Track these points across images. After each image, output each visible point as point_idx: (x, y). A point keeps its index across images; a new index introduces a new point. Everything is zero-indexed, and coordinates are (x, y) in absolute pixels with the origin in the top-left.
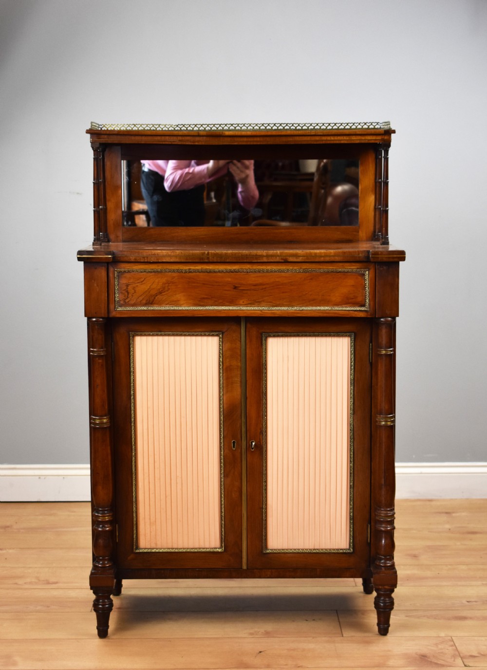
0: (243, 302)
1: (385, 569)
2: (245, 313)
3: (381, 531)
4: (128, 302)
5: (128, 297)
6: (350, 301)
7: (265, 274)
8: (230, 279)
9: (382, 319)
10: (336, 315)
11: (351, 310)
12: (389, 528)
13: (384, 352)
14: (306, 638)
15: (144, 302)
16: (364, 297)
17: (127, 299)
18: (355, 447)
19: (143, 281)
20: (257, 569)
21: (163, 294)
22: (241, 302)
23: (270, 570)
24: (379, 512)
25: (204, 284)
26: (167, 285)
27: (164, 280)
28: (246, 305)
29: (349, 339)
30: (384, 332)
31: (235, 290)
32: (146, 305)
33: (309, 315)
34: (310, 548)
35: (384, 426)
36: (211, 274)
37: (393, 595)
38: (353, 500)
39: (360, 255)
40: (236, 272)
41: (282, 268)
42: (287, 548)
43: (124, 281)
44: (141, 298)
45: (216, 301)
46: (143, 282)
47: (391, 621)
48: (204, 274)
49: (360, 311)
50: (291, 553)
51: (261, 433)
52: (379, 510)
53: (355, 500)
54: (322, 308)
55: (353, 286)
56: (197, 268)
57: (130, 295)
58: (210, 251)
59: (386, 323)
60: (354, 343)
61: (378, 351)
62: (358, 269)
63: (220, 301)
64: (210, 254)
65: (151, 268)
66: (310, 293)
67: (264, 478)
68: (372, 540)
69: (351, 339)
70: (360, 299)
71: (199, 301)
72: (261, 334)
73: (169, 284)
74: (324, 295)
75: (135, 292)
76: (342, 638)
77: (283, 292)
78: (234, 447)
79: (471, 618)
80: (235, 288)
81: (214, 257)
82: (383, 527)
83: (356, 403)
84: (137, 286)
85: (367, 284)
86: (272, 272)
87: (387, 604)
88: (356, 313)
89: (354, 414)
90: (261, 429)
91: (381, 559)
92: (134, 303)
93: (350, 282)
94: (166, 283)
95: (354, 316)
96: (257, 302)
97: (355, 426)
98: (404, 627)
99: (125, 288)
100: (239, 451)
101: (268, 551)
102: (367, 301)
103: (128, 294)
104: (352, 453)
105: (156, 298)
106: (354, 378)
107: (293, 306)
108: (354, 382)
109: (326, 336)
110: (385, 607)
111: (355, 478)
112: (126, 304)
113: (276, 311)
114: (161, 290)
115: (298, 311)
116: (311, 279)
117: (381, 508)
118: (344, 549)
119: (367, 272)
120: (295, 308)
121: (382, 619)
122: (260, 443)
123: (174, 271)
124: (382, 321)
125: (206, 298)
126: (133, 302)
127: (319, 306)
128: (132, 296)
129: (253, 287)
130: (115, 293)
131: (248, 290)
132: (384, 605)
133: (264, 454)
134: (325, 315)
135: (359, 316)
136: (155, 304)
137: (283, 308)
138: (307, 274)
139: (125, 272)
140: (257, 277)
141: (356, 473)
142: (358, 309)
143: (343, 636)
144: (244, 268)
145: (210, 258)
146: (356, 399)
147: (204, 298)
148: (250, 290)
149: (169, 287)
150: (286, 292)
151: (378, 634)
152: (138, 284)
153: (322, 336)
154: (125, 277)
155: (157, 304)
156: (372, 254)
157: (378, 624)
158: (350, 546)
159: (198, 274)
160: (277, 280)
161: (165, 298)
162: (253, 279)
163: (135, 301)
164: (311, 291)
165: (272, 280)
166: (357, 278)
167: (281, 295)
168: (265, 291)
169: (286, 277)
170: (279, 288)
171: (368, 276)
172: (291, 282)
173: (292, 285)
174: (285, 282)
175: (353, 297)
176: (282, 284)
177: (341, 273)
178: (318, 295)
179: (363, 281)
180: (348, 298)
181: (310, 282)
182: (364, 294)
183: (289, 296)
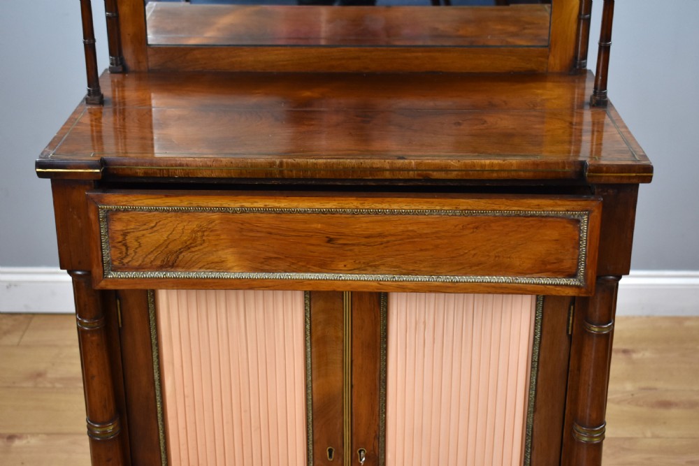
0: (345, 266)
2: (350, 285)
4: (127, 263)
5: (126, 253)
6: (549, 267)
7: (388, 217)
8: (319, 226)
10: (520, 292)
11: (550, 285)
13: (596, 330)
15: (158, 263)
16: (575, 261)
17: (125, 257)
18: (534, 458)
19: (155, 226)
21: (193, 249)
22: (341, 265)
25: (270, 233)
26: (199, 234)
27: (194, 226)
28: (351, 271)
31: (329, 245)
32: (160, 268)
35: (586, 443)
36: (283, 216)
39: (567, 169)
40: (332, 213)
41: (420, 207)
43: (118, 226)
44: (152, 257)
45: (293, 264)
46: (155, 229)
48: (272, 215)
49: (566, 285)
51: (377, 437)
54: (495, 279)
55: (557, 240)
56: (256, 205)
57: (131, 251)
58: (285, 160)
62: (568, 211)
63: (300, 264)
64: (285, 165)
65: (169, 204)
66: (473, 252)
70: (567, 264)
71: (262, 263)
73: (204, 231)
74: (499, 257)
75: (140, 246)
77: (421, 250)
78: (330, 456)
80: (330, 240)
81: (291, 171)
84: (143, 235)
85: (584, 239)
86: (401, 214)
88: (558, 288)
89: (534, 412)
92: (140, 265)
93: (552, 233)
94: (198, 231)
95: (554, 293)
96: (371, 266)
97: (535, 430)
99: (120, 238)
100: (340, 462)
102: (582, 268)
103: (127, 249)
105: (181, 257)
107: (438, 274)
112: (124, 267)
113: (408, 283)
114: (188, 243)
115: (450, 284)
116: (477, 228)
119: (585, 218)
120: (443, 278)
122: (374, 452)
123: (212, 210)
125: (276, 258)
126: (137, 264)
127: (488, 275)
128: (136, 252)
129: (363, 241)
130: (102, 249)
131: (353, 245)
136: (177, 266)
137: (420, 278)
138: (469, 218)
139: (118, 211)
140: (371, 222)
142: (563, 281)
144: (347, 206)
145: (286, 172)
147: (271, 258)
148: (358, 245)
149: (204, 238)
150: (426, 250)
152: (144, 232)
154: (120, 220)
155: (183, 268)
156: (590, 171)
159: (258, 215)
160: (410, 228)
161: (196, 257)
162: (363, 225)
163: (140, 262)
164: (474, 249)
165: (401, 228)
166: (565, 227)
167: (417, 254)
168: (386, 247)
169: (427, 223)
170: (414, 242)
171: (587, 225)
172: (436, 232)
173: (439, 238)
174: (425, 232)
175: (555, 261)
176: (421, 236)
177: (534, 218)
178: (488, 255)
179: (577, 232)
180: (544, 263)
181: (473, 232)
182: (576, 257)
183: (432, 256)
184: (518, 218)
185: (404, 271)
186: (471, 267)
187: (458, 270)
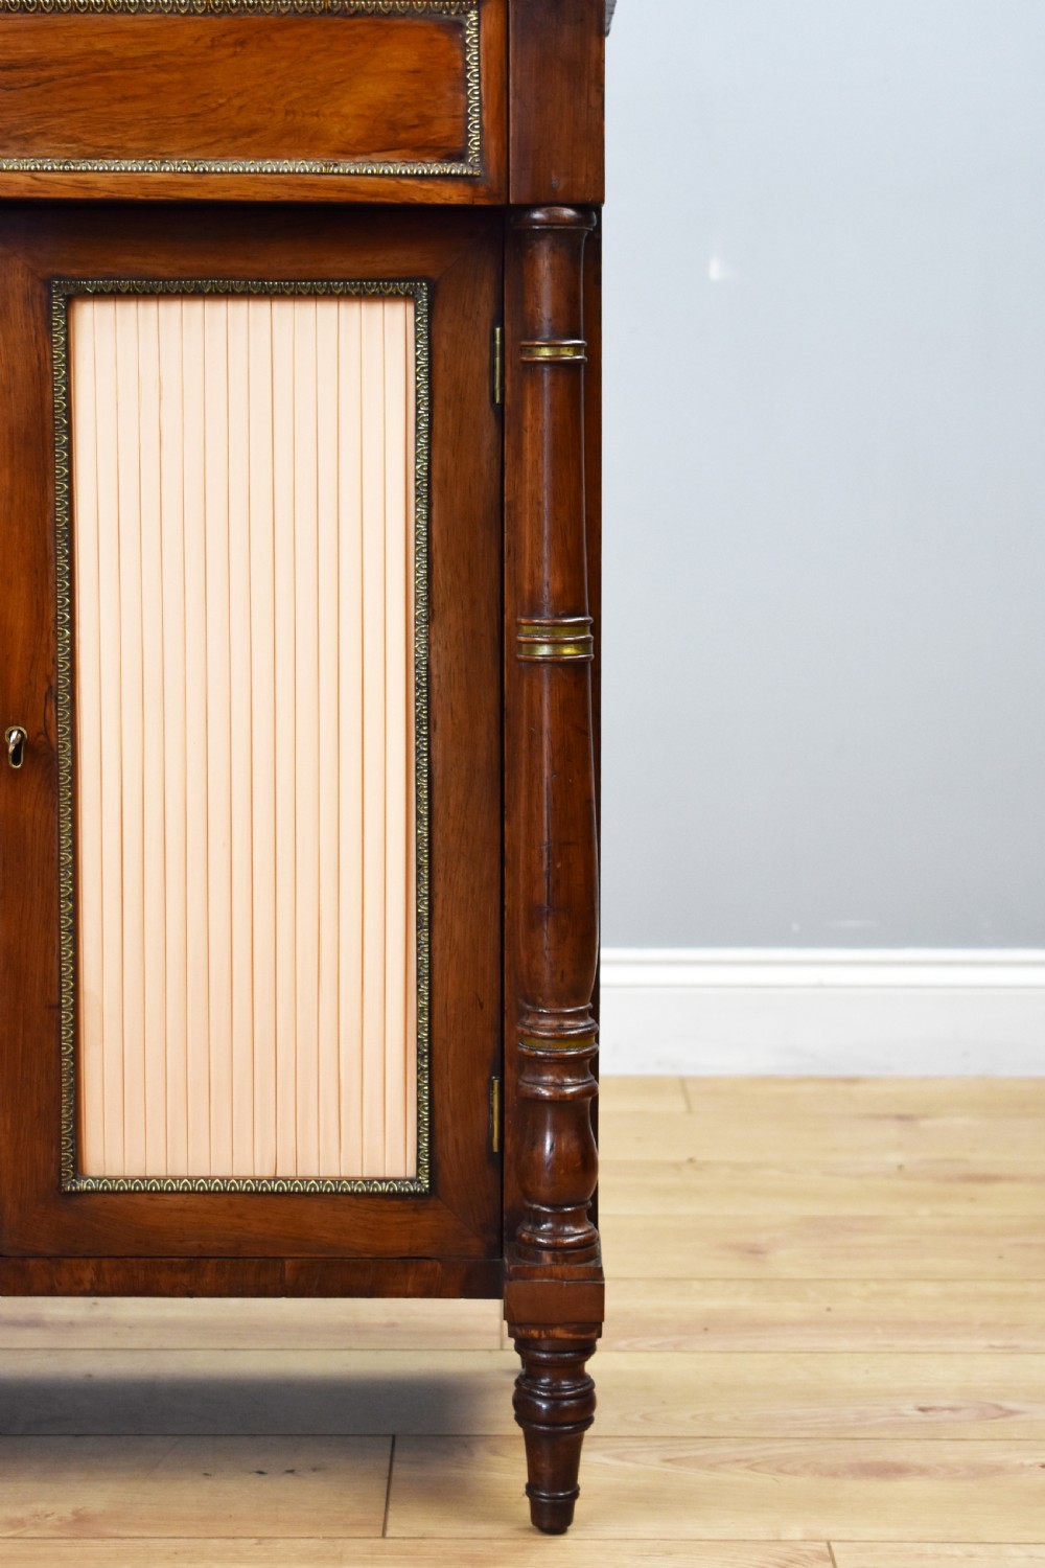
1: (555, 1259)
3: (539, 1099)
6: (403, 136)
7: (48, 18)
9: (537, 215)
10: (344, 196)
11: (407, 176)
12: (570, 1090)
13: (546, 352)
14: (230, 1543)
16: (461, 121)
18: (437, 755)
20: (37, 1256)
23: (93, 1262)
24: (529, 1022)
29: (411, 309)
30: (545, 265)
33: (233, 195)
34: (258, 1174)
35: (544, 661)
37: (592, 1366)
38: (430, 975)
42: (162, 1173)
47: (584, 1478)
49: (444, 177)
50: (178, 1192)
51: (51, 694)
52: (529, 1014)
53: (436, 977)
54: (287, 166)
55: (415, 71)
59: (554, 229)
60: (429, 323)
61: (523, 350)
66: (237, 102)
67: (66, 884)
68: (508, 1141)
69: (416, 310)
70: (442, 129)
72: (47, 283)
74: (294, 112)
76: (380, 1541)
77: (124, 99)
79: (923, 1471)
82: (546, 1086)
83: (438, 575)
85: (473, 67)
87: (565, 1403)
88: (427, 186)
89: (430, 619)
90: (48, 679)
91: (540, 1220)
93: (401, 55)
95: (418, 198)
96: (15, 139)
97: (435, 671)
98: (648, 1500)
101: (83, 1185)
102: (475, 135)
104: (424, 783)
106: (429, 471)
107: (163, 157)
108: (429, 488)
109: (314, 295)
110: (556, 1416)
111: (439, 886)
113: (97, 177)
115: (189, 179)
116: (242, 43)
117: (535, 1004)
118: (396, 1180)
119: (473, 15)
120: (176, 165)
121: (545, 1466)
122: (47, 736)
124: (536, 222)
127: (274, 157)
132: (554, 1409)
133: (64, 786)
134: (299, 195)
135: (439, 201)
137: (124, 165)
138: (225, 18)
140: (17, 31)
141: (439, 864)
142: (436, 169)
143: (384, 1536)
146: (438, 558)
150: (135, 98)
151: (530, 1530)
153: (296, 295)
157: (532, 1489)
158: (419, 1166)
160: (100, 46)
164: (239, 94)
165: (79, 46)
166: (432, 40)
167: (117, 108)
168: (47, 91)
169: (135, 34)
170: (108, 78)
171: (478, 32)
172: (157, 55)
173: (161, 69)
174: (131, 54)
175: (416, 122)
176: (121, 64)
177: (365, 20)
178: (270, 110)
179: (458, 52)
180: (393, 126)
181: (235, 54)
182: (460, 112)
183: (148, 112)
184: (330, 19)
185: (89, 150)
186: (235, 138)
187: (208, 145)
